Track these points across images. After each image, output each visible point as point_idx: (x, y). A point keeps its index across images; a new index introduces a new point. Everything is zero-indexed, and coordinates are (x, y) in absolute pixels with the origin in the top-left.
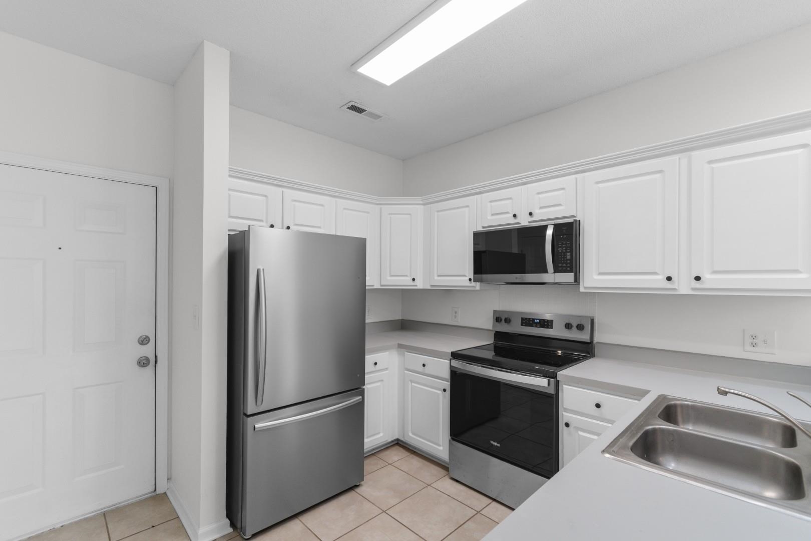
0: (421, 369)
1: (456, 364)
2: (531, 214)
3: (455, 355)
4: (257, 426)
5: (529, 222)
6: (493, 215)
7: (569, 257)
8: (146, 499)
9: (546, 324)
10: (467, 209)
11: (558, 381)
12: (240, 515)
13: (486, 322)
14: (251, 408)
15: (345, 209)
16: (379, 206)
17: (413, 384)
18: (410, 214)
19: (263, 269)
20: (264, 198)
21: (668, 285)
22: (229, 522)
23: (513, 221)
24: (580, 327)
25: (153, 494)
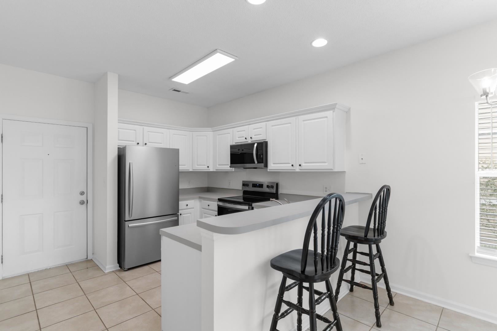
0: (207, 207)
1: (221, 204)
2: (251, 138)
3: (220, 200)
4: (129, 225)
5: (251, 141)
6: (239, 137)
7: (262, 157)
8: (84, 261)
9: (261, 186)
10: (229, 134)
11: (253, 207)
12: (123, 263)
13: (239, 187)
14: (127, 218)
15: (174, 134)
16: (192, 132)
17: (205, 215)
18: (206, 136)
19: (132, 163)
20: (135, 131)
21: (292, 168)
22: (119, 265)
23: (245, 140)
24: (272, 187)
25: (86, 260)
